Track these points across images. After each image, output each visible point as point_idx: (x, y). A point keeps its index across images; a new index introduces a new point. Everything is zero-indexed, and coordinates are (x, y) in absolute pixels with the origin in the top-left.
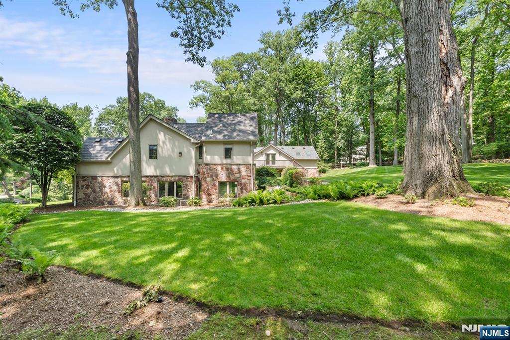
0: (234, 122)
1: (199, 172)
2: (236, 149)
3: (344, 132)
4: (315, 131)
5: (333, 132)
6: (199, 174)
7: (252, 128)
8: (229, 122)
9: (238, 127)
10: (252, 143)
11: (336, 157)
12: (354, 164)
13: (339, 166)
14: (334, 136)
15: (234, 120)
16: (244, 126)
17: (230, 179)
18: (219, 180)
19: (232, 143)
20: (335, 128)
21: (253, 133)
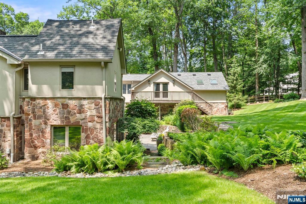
0: (80, 32)
1: (23, 111)
2: (79, 73)
3: (267, 54)
4: (231, 53)
5: (253, 54)
6: (23, 113)
7: (105, 41)
8: (73, 32)
9: (84, 40)
10: (103, 63)
11: (257, 87)
12: (282, 97)
13: (261, 99)
14: (253, 59)
15: (80, 30)
16: (93, 38)
17: (70, 122)
18: (53, 124)
19: (73, 65)
20: (255, 48)
21: (105, 49)
